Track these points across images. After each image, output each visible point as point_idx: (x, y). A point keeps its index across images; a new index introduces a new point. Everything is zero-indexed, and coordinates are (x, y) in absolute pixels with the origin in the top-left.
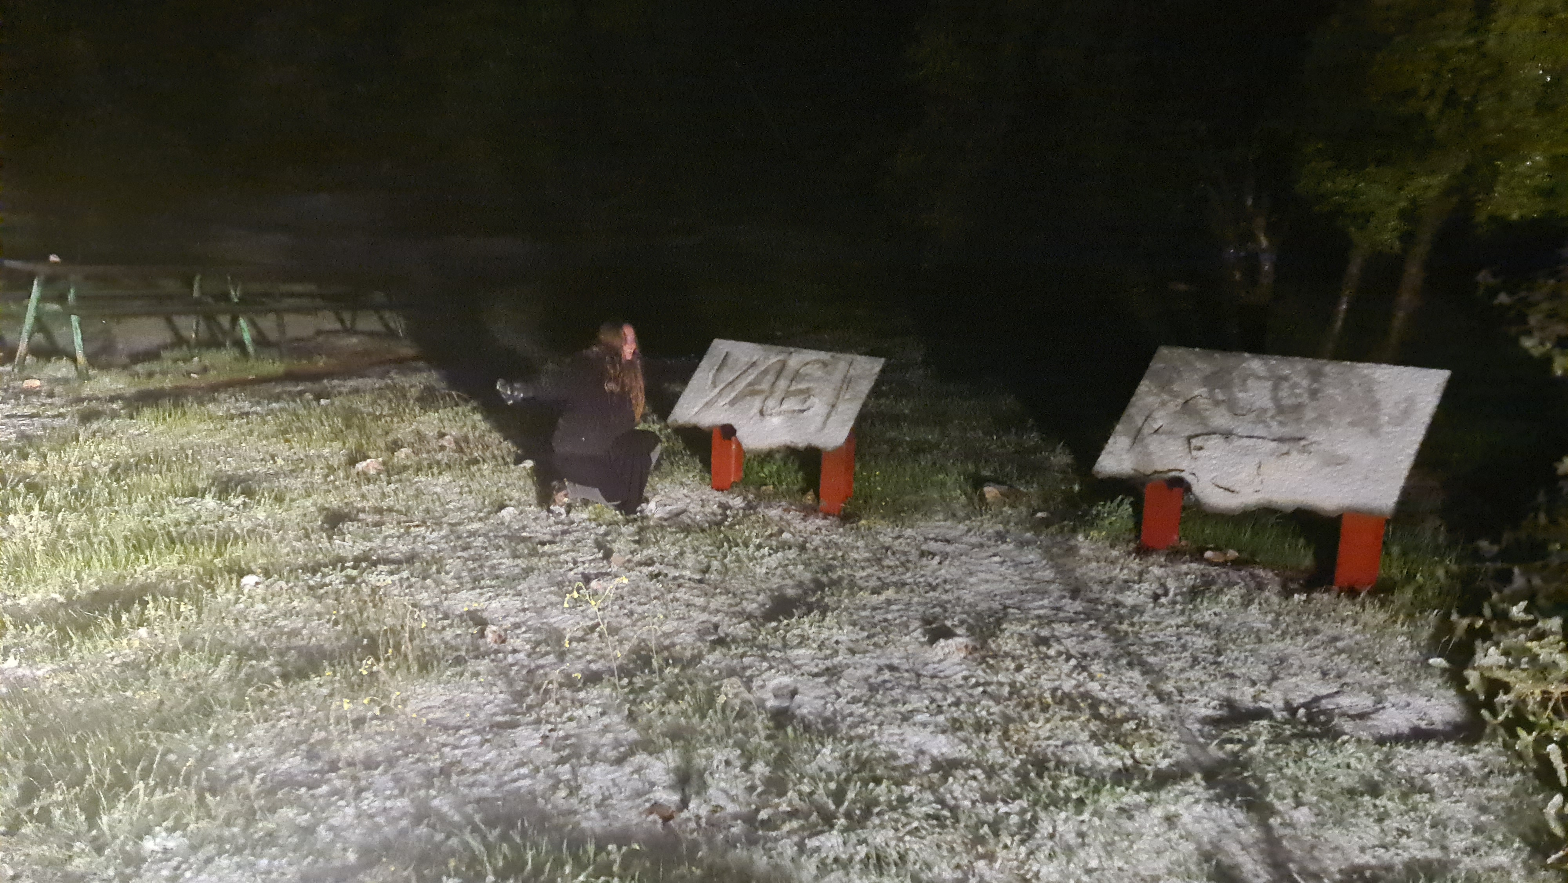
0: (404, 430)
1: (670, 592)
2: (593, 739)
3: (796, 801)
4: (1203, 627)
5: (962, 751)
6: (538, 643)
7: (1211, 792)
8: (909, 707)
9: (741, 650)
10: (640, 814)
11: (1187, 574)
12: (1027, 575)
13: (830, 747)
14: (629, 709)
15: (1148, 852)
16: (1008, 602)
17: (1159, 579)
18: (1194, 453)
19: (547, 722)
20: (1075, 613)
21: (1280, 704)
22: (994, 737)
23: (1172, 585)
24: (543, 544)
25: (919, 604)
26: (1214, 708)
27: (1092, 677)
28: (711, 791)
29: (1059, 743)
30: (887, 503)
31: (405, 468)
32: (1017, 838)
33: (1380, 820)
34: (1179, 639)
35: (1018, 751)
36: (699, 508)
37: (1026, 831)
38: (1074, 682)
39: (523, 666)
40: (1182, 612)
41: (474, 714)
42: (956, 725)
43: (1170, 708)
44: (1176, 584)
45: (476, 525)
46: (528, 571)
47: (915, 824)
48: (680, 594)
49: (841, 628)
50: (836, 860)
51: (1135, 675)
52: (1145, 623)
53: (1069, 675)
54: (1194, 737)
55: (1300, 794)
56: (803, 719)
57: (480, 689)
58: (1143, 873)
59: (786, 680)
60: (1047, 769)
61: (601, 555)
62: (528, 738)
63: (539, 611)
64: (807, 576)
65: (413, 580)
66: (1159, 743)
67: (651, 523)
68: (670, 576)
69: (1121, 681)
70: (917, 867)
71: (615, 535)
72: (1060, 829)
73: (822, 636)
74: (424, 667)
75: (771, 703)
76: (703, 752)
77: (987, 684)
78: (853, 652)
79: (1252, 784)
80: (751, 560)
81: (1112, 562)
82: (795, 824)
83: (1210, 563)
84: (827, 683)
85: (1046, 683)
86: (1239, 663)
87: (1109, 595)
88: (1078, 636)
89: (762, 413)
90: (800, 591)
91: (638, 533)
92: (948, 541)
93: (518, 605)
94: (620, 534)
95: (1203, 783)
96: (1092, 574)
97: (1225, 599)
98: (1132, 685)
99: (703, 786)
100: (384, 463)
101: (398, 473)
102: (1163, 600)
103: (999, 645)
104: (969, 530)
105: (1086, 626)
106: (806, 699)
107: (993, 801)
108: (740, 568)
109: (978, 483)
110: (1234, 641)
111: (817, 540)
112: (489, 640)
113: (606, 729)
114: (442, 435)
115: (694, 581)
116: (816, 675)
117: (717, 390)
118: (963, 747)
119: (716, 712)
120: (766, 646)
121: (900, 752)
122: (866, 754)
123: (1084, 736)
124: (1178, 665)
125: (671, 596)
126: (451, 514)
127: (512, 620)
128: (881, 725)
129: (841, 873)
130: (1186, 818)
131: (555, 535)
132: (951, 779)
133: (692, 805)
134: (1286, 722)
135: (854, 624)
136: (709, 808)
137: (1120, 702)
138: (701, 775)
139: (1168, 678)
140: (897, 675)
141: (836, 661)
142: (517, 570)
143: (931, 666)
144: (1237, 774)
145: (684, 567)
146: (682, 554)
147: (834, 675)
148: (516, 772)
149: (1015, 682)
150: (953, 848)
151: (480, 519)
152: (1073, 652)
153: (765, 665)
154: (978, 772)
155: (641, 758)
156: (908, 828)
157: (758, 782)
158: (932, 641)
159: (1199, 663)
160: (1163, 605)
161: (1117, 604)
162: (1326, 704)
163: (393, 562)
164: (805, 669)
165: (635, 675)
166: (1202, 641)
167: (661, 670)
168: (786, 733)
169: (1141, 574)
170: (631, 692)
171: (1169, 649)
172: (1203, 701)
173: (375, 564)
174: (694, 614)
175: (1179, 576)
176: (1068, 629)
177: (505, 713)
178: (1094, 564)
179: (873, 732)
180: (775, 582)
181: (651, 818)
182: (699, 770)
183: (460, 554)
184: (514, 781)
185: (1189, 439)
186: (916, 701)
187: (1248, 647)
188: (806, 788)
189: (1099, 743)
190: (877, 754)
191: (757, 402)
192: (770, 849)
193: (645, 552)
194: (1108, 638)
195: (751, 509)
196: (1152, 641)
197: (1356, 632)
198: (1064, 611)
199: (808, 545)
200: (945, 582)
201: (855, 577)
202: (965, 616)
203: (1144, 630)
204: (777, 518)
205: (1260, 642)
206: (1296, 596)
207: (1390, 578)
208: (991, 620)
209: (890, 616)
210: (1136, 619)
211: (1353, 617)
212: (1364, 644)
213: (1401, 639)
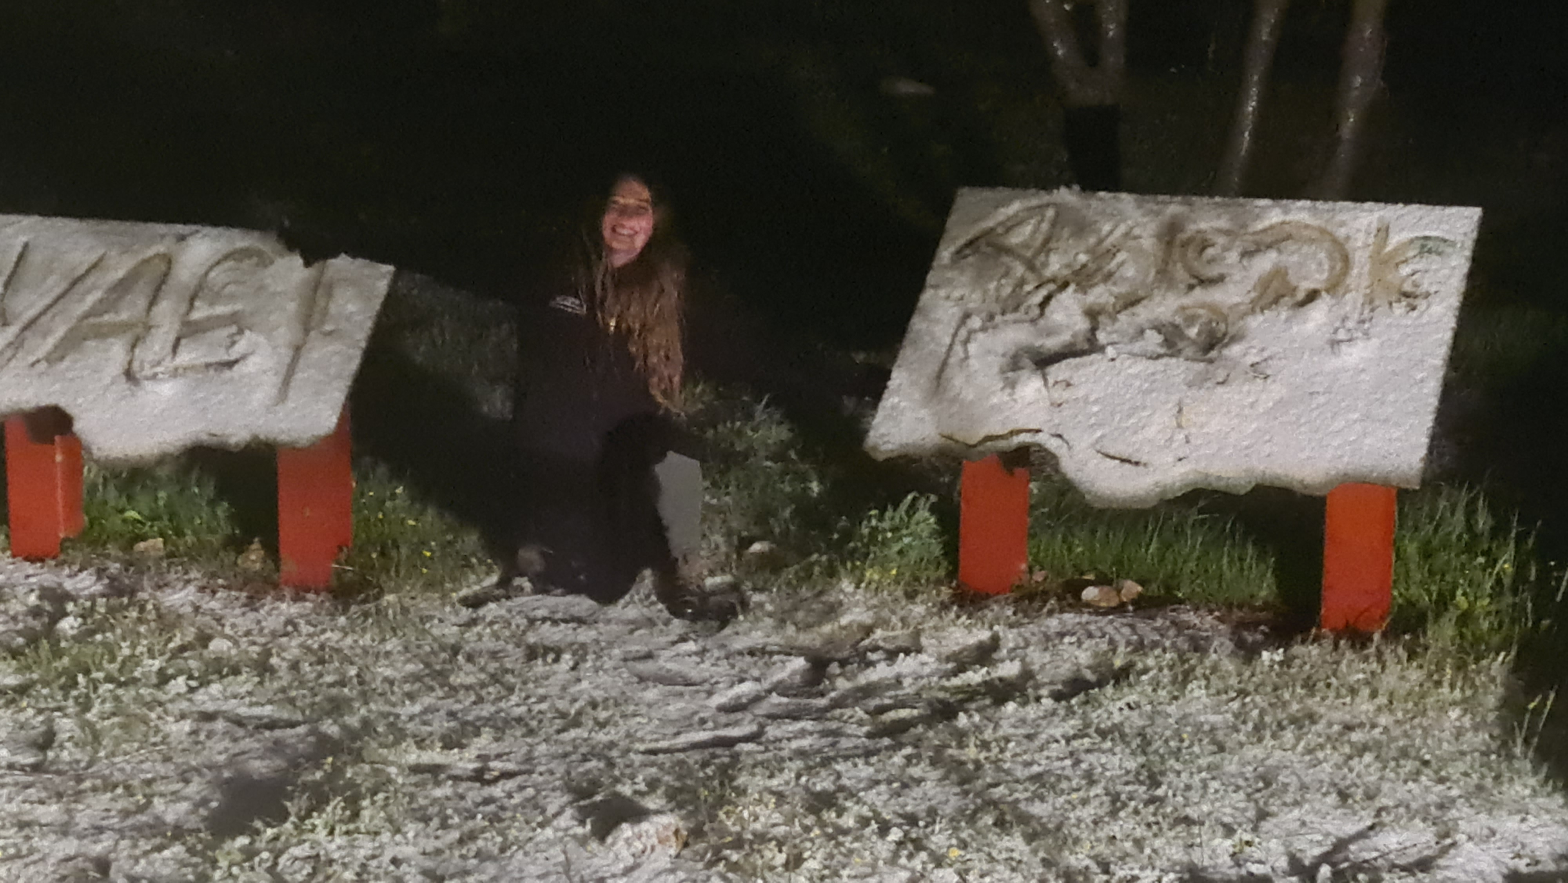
18: (1057, 394)
21: (1282, 863)
34: (1077, 763)
86: (1194, 796)
89: (129, 375)
105: (898, 759)
110: (1176, 754)
159: (1125, 805)
166: (1118, 762)
176: (865, 771)
185: (1043, 367)
187: (1203, 762)
194: (945, 777)
195: (121, 594)
196: (1028, 772)
197: (1379, 709)
198: (849, 736)
199: (274, 661)
200: (594, 705)
201: (398, 716)
202: (654, 770)
203: (1008, 754)
204: (188, 609)
205: (1221, 749)
206: (1265, 655)
207: (1411, 604)
208: (709, 771)
209: (497, 791)
210: (988, 735)
211: (1367, 683)
212: (1396, 732)
213: (1454, 713)
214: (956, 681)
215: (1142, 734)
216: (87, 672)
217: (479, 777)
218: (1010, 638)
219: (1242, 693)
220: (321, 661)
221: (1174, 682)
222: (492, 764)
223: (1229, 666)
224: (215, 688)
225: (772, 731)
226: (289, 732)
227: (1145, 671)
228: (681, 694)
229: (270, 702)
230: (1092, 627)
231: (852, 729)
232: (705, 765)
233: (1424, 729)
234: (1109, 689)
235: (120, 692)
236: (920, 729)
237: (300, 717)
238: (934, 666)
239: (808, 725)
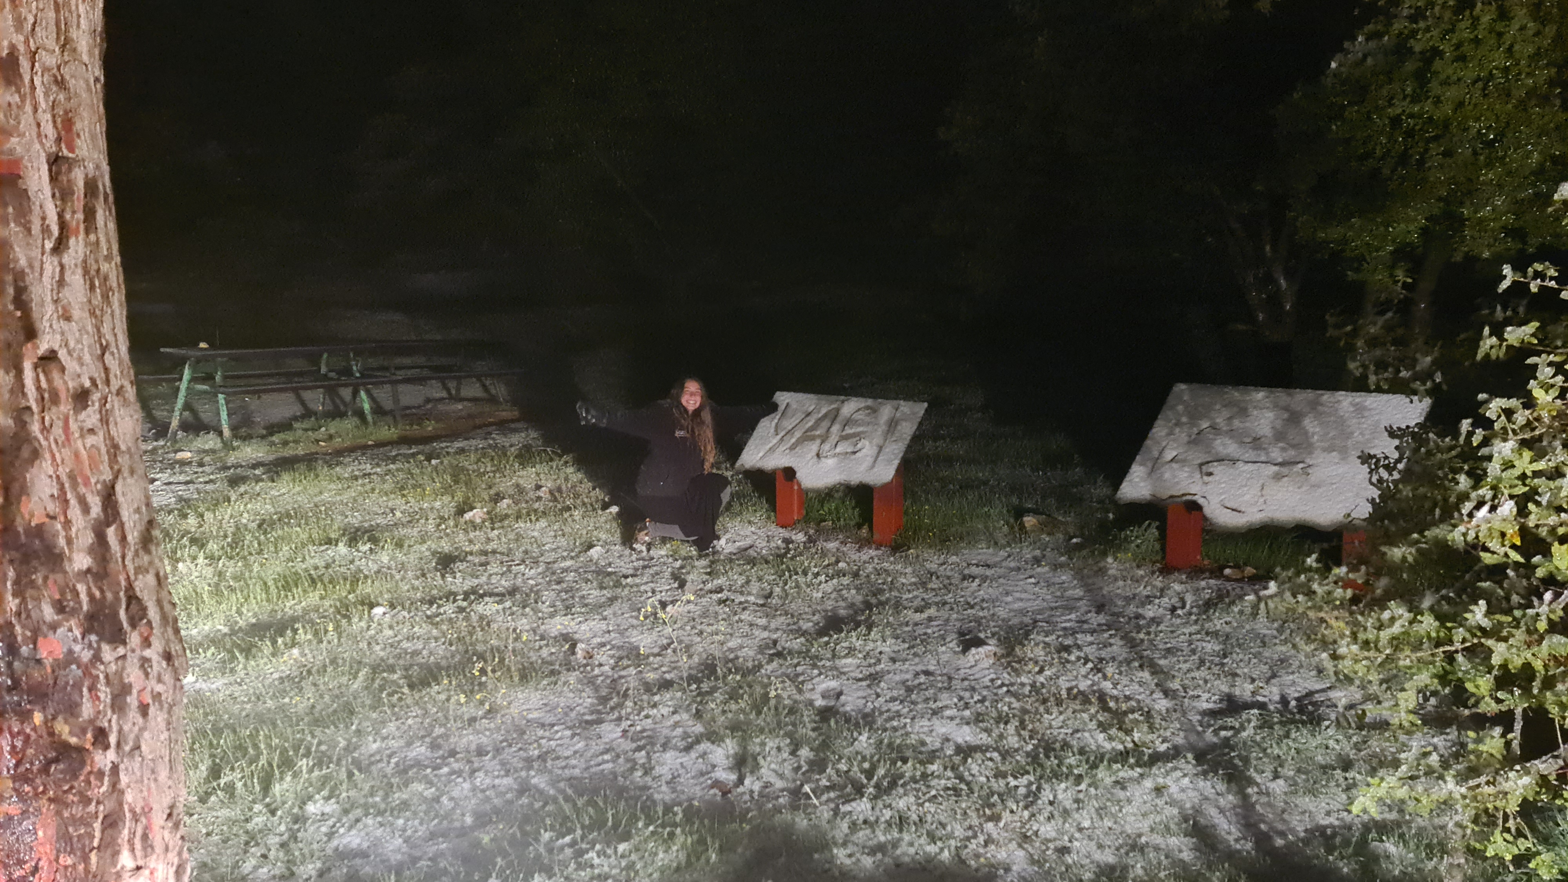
0: (505, 485)
1: (735, 614)
2: (665, 732)
3: (835, 777)
4: (1215, 634)
5: (984, 739)
6: (621, 658)
7: (1199, 768)
8: (939, 704)
9: (795, 661)
10: (703, 789)
11: (1204, 589)
12: (1059, 594)
13: (866, 735)
14: (696, 709)
15: (1135, 815)
16: (1039, 617)
17: (1179, 594)
18: (1206, 478)
19: (627, 719)
20: (1099, 625)
21: (1277, 698)
22: (1011, 728)
23: (1189, 599)
24: (626, 577)
25: (957, 620)
26: (1215, 702)
27: (1105, 677)
28: (763, 770)
29: (1070, 731)
30: (934, 534)
31: (507, 516)
32: (1021, 804)
33: (1348, 789)
35: (1031, 738)
36: (764, 544)
37: (1031, 799)
38: (1089, 682)
39: (607, 677)
40: (1196, 622)
41: (566, 714)
42: (978, 718)
43: (1173, 702)
44: (1194, 598)
45: (568, 563)
46: (612, 600)
47: (933, 792)
48: (745, 616)
49: (884, 641)
50: (865, 822)
51: (1146, 675)
52: (1161, 632)
53: (1086, 677)
54: (1194, 726)
55: (1279, 769)
56: (845, 713)
57: (572, 695)
58: (1130, 831)
59: (833, 684)
60: (1054, 750)
61: (676, 585)
62: (610, 732)
63: (622, 633)
64: (860, 598)
65: (515, 609)
66: (1158, 730)
67: (722, 557)
68: (737, 601)
69: (1132, 680)
70: (934, 826)
71: (689, 568)
72: (1060, 796)
73: (868, 648)
74: (524, 677)
75: (819, 703)
76: (758, 740)
77: (1012, 684)
78: (893, 660)
79: (1237, 761)
80: (808, 586)
81: (1137, 581)
82: (832, 795)
83: (1228, 579)
84: (869, 686)
85: (1064, 683)
86: (1242, 664)
87: (1132, 609)
88: (1098, 644)
89: (818, 456)
90: (851, 612)
91: (710, 566)
92: (988, 566)
93: (604, 628)
94: (693, 567)
95: (1194, 762)
96: (1119, 591)
97: (1236, 610)
98: (1141, 684)
99: (756, 767)
100: (488, 513)
101: (500, 521)
102: (1180, 612)
103: (1024, 653)
104: (1009, 556)
105: (1106, 635)
106: (849, 699)
107: (1004, 776)
108: (798, 593)
109: (1019, 513)
111: (870, 568)
112: (579, 656)
113: (676, 725)
114: (538, 487)
115: (757, 604)
116: (860, 680)
117: (779, 437)
118: (984, 736)
119: (769, 709)
120: (817, 657)
121: (928, 740)
122: (898, 741)
123: (1093, 725)
124: (1185, 667)
125: (737, 618)
126: (547, 554)
127: (599, 640)
128: (913, 719)
129: (868, 831)
130: (1174, 789)
131: (636, 569)
132: (970, 760)
133: (747, 782)
134: (1278, 711)
135: (897, 638)
136: (762, 784)
137: (1128, 698)
138: (755, 759)
139: (1174, 677)
140: (932, 678)
141: (878, 668)
142: (603, 599)
143: (963, 671)
144: (1225, 755)
145: (749, 594)
146: (748, 582)
147: (875, 679)
148: (600, 758)
149: (1035, 682)
150: (965, 813)
151: (572, 558)
152: (1090, 657)
153: (816, 672)
154: (995, 755)
155: (704, 746)
156: (928, 796)
157: (802, 763)
158: (965, 651)
159: (1205, 664)
160: (1179, 616)
161: (1138, 616)
162: (1318, 697)
163: (497, 595)
164: (853, 675)
165: (703, 682)
166: (1211, 646)
167: (725, 677)
168: (830, 725)
169: (1162, 590)
170: (698, 695)
171: (1179, 653)
172: (1206, 696)
173: (482, 596)
174: (756, 632)
175: (1197, 591)
176: (1089, 638)
177: (592, 713)
178: (1121, 583)
179: (905, 725)
180: (829, 605)
181: (712, 792)
182: (752, 755)
183: (554, 587)
184: (599, 765)
185: (1201, 465)
186: (945, 699)
188: (843, 767)
189: (1104, 730)
190: (908, 742)
191: (814, 447)
192: (810, 814)
193: (715, 582)
194: (1125, 645)
195: (811, 542)
196: (1165, 647)
200: (983, 601)
201: (901, 598)
202: (997, 629)
203: (1158, 638)
205: (1265, 646)
209: (930, 631)
216: (790, 572)
224: (835, 582)
232: (1020, 629)
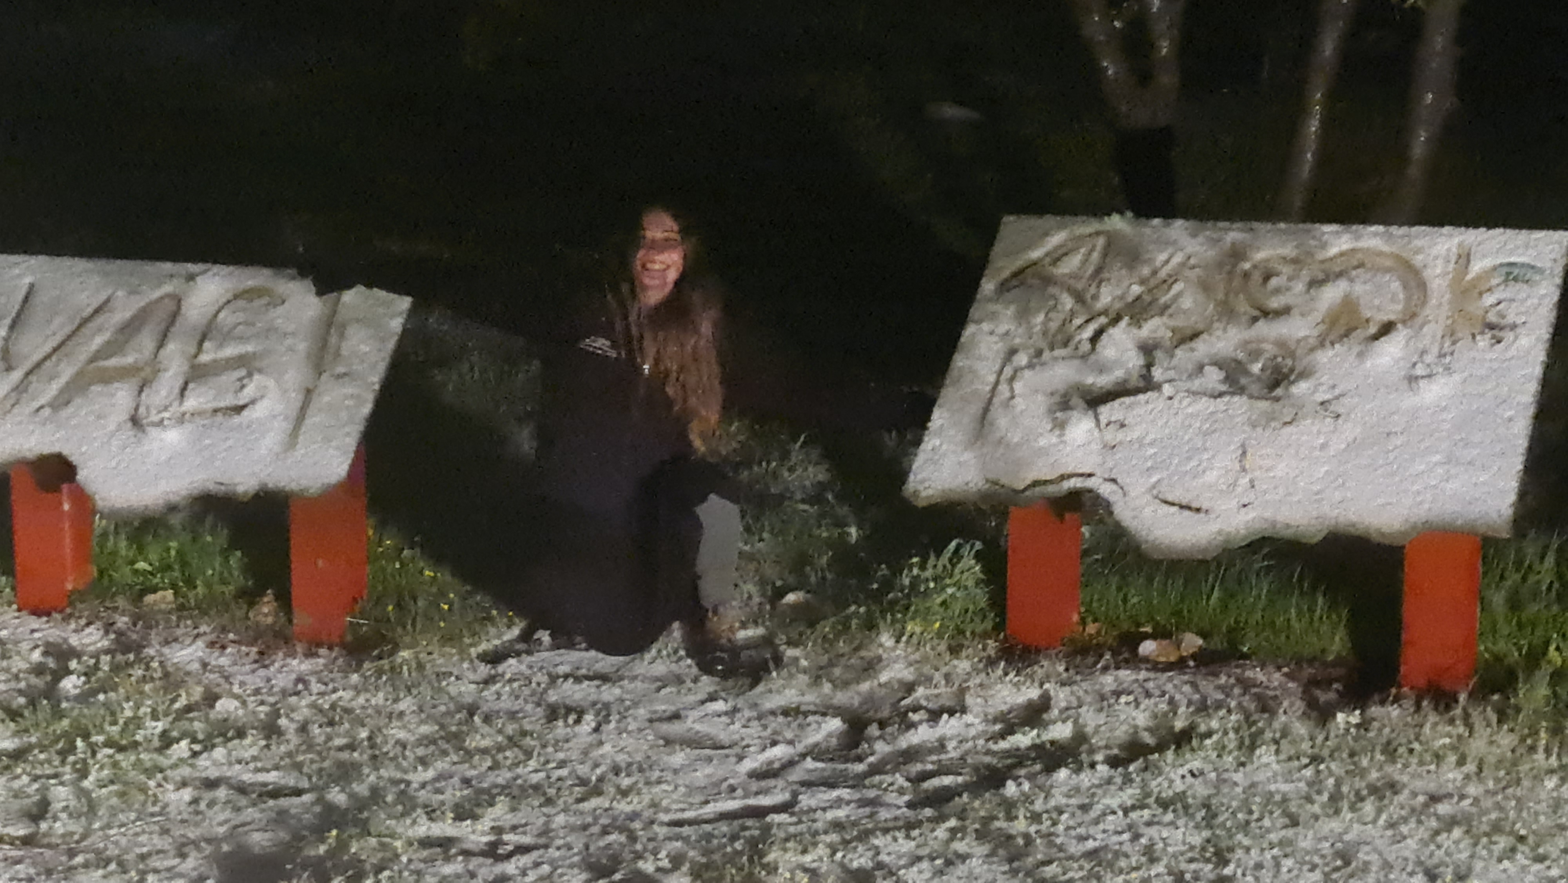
4: (1175, 805)
34: (1136, 837)
89: (135, 421)
108: (123, 796)
110: (1244, 829)
180: (218, 821)
185: (1095, 407)
187: (1275, 837)
191: (121, 397)
194: (992, 854)
195: (126, 650)
196: (1082, 848)
197: (1467, 777)
198: (889, 805)
199: (283, 722)
200: (616, 770)
201: (408, 783)
202: (678, 844)
203: (1061, 828)
204: (195, 666)
205: (1294, 822)
206: (1340, 717)
207: (1498, 658)
208: (738, 845)
209: (510, 868)
210: (1038, 806)
211: (1454, 748)
212: (1488, 803)
213: (1551, 783)
214: (1003, 745)
215: (1207, 806)
216: (86, 736)
217: (492, 852)
218: (1061, 697)
219: (1316, 759)
220: (331, 723)
221: (1240, 747)
222: (506, 837)
223: (1301, 729)
224: (219, 753)
225: (806, 800)
226: (296, 800)
227: (1209, 734)
228: (710, 759)
229: (277, 768)
230: (1151, 685)
231: (891, 797)
232: (734, 838)
233: (1519, 800)
234: (1170, 755)
235: (119, 757)
236: (965, 797)
237: (305, 784)
238: (981, 728)
239: (844, 793)
